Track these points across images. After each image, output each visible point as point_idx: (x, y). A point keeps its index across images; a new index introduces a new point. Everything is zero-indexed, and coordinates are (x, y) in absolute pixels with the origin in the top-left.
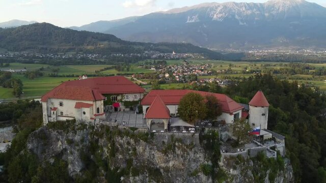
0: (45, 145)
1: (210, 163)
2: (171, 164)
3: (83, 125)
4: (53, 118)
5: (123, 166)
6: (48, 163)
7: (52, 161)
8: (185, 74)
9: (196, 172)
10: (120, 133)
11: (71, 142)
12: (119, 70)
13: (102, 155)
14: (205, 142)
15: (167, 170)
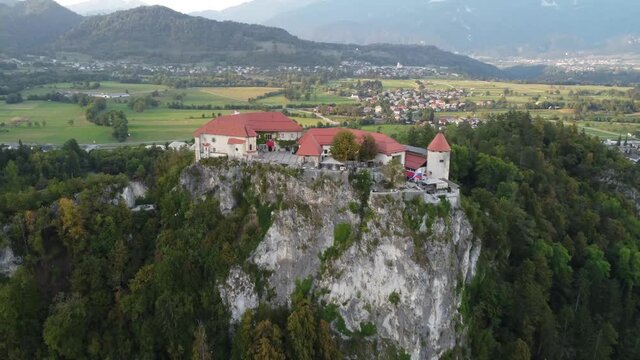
0: (198, 181)
1: (359, 202)
2: (320, 201)
3: (236, 162)
4: (206, 155)
5: (274, 200)
6: (200, 200)
7: (204, 198)
8: (413, 107)
9: (344, 209)
10: (271, 169)
11: (223, 179)
12: (292, 99)
13: (253, 193)
14: (355, 181)
15: (316, 206)
